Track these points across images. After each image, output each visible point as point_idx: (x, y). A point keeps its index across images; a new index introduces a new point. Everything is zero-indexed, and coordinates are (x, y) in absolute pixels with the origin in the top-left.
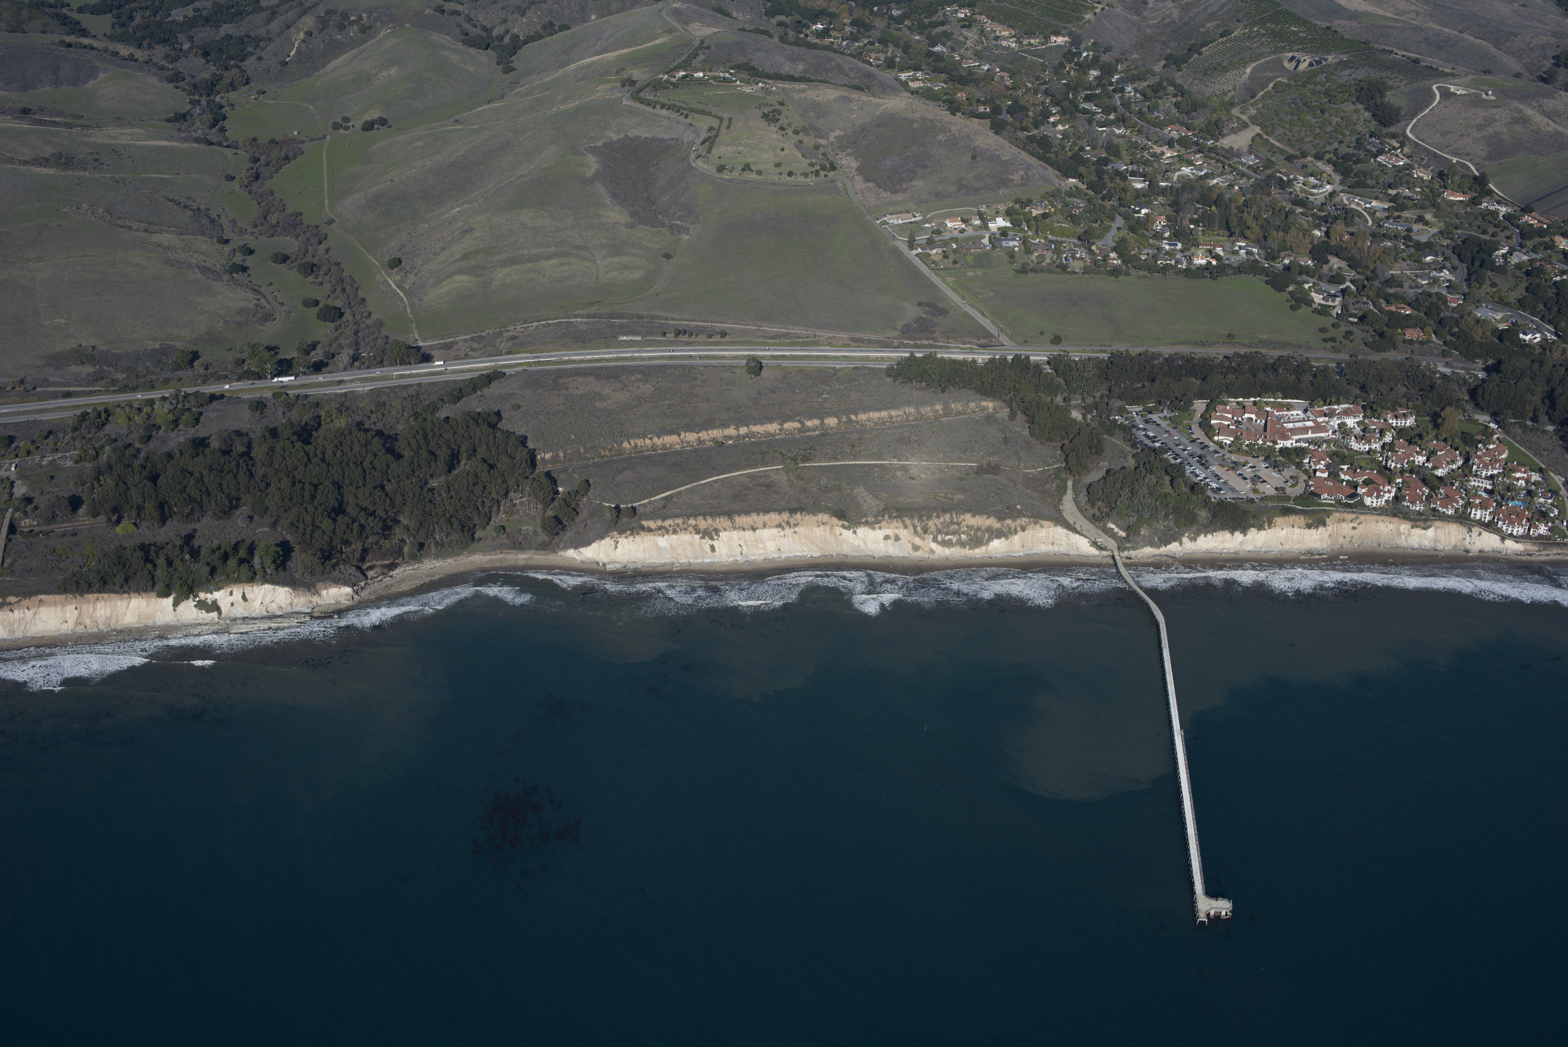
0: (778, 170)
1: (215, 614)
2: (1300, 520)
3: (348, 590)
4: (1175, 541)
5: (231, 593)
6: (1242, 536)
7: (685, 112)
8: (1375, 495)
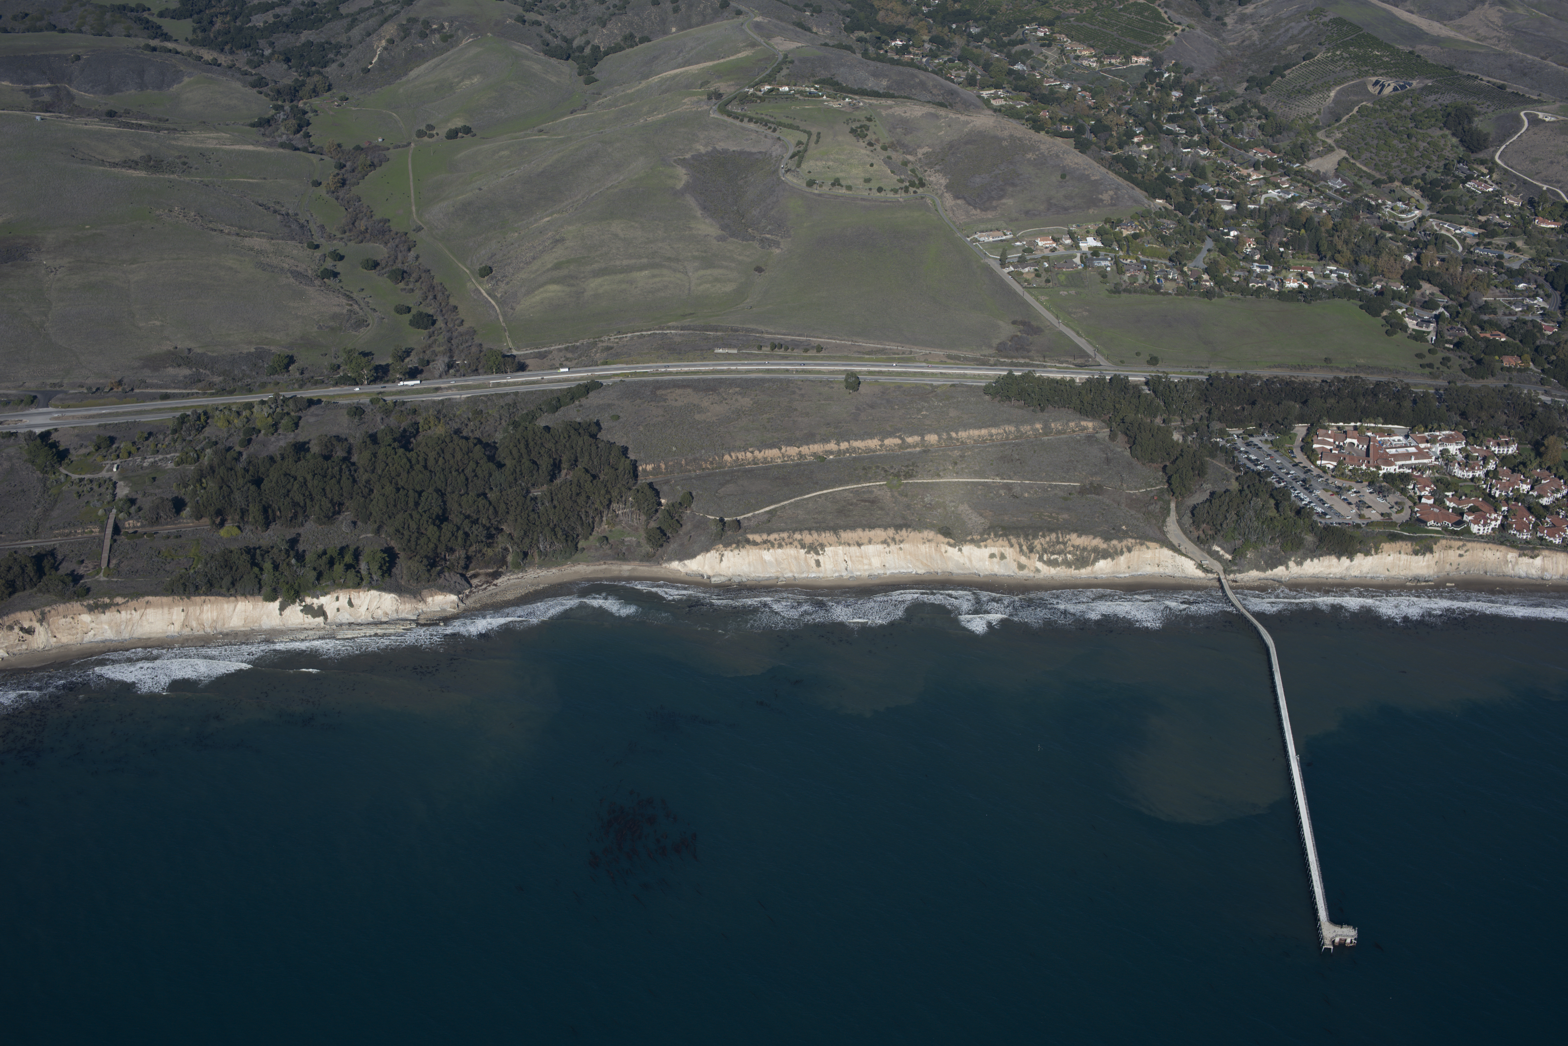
0: (868, 186)
1: (321, 619)
2: (1407, 546)
3: (453, 598)
4: (1282, 565)
5: (337, 599)
6: (1348, 561)
7: (773, 126)
8: (1482, 522)
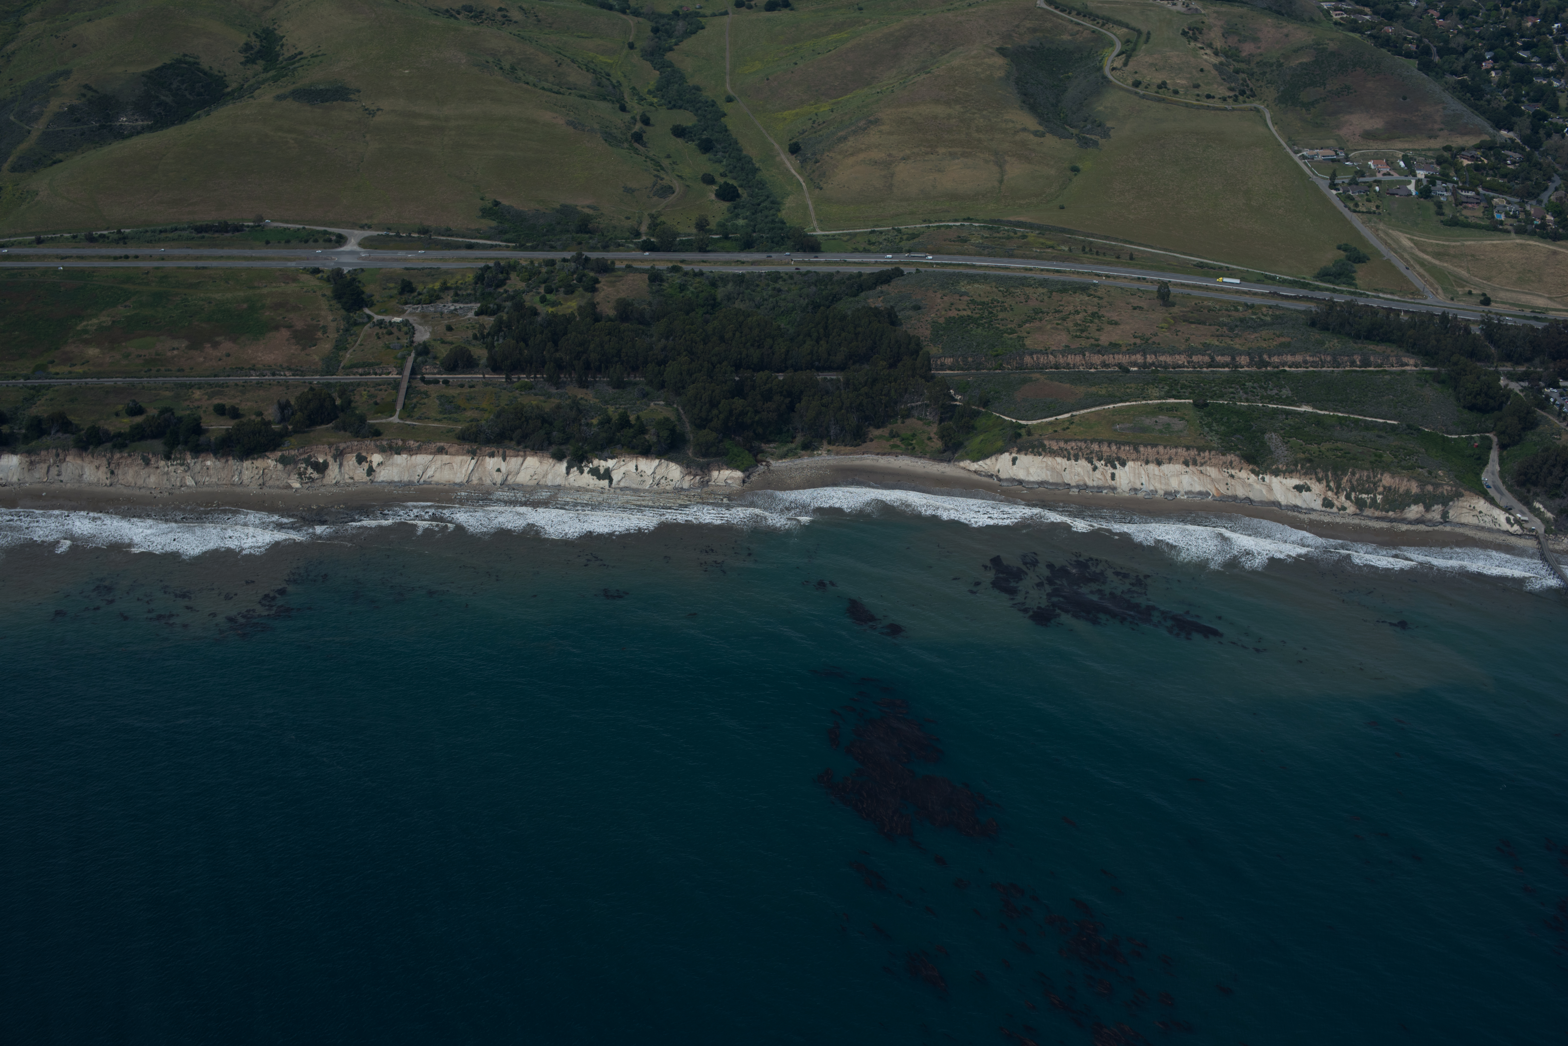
0: (1196, 91)
1: (605, 483)
3: (738, 474)
5: (624, 464)
7: (1101, 21)
